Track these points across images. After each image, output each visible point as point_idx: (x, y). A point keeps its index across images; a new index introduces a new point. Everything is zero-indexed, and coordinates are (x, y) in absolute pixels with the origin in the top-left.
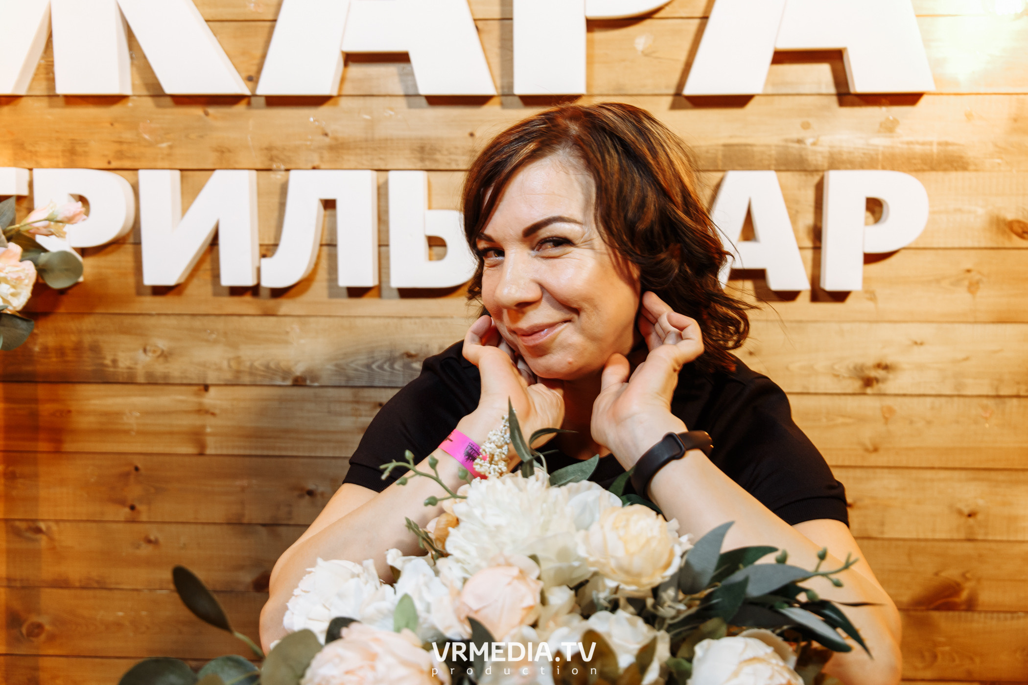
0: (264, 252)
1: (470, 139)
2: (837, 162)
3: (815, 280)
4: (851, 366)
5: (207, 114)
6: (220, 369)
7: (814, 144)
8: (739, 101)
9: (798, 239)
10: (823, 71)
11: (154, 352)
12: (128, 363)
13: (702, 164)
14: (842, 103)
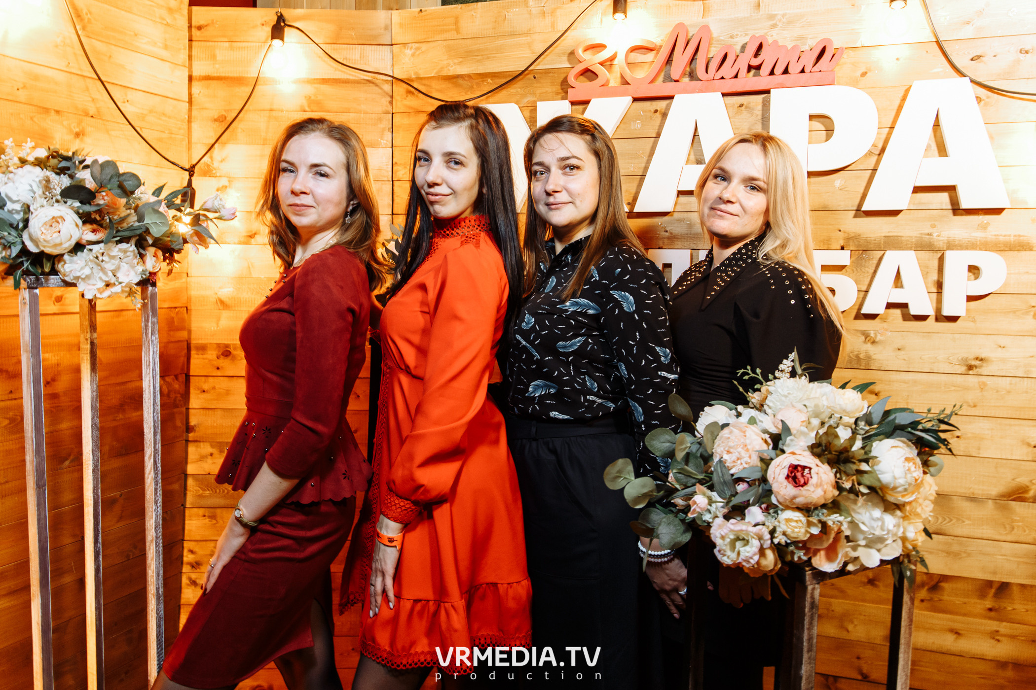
2: (952, 246)
3: (938, 310)
4: (960, 358)
7: (938, 236)
8: (895, 213)
9: (927, 287)
10: (944, 197)
13: (872, 247)
14: (955, 214)
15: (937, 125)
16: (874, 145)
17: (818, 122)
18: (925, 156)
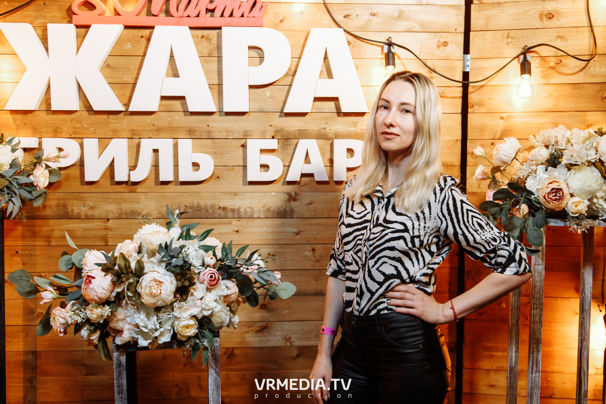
0: (130, 169)
1: (208, 127)
2: (338, 136)
3: (331, 177)
5: (109, 118)
6: (113, 213)
7: (330, 130)
8: (304, 114)
9: (324, 163)
10: (331, 105)
11: (88, 206)
12: (77, 211)
13: (291, 136)
14: (338, 116)
15: (326, 58)
16: (290, 69)
17: (255, 51)
18: (320, 78)
